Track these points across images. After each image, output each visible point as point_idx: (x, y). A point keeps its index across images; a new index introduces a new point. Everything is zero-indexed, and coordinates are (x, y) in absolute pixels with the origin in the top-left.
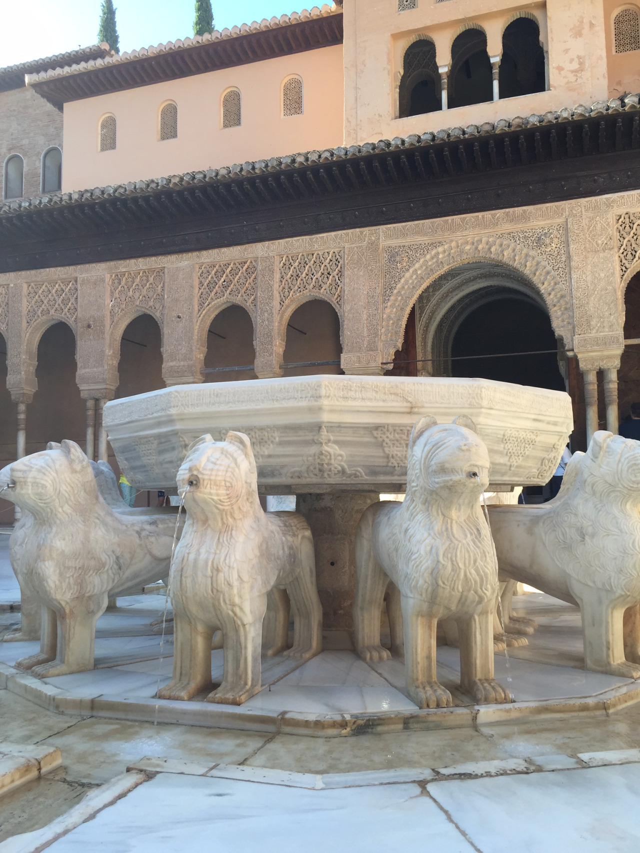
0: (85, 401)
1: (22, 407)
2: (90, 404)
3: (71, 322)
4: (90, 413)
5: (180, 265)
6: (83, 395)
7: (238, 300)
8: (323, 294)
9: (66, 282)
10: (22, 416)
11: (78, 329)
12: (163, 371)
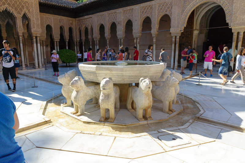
0: (118, 39)
1: (108, 41)
2: (119, 40)
3: (115, 22)
4: (120, 42)
5: (136, 7)
6: (118, 38)
7: (148, 15)
8: (167, 13)
9: (114, 13)
10: (108, 43)
11: (117, 24)
12: (133, 33)
